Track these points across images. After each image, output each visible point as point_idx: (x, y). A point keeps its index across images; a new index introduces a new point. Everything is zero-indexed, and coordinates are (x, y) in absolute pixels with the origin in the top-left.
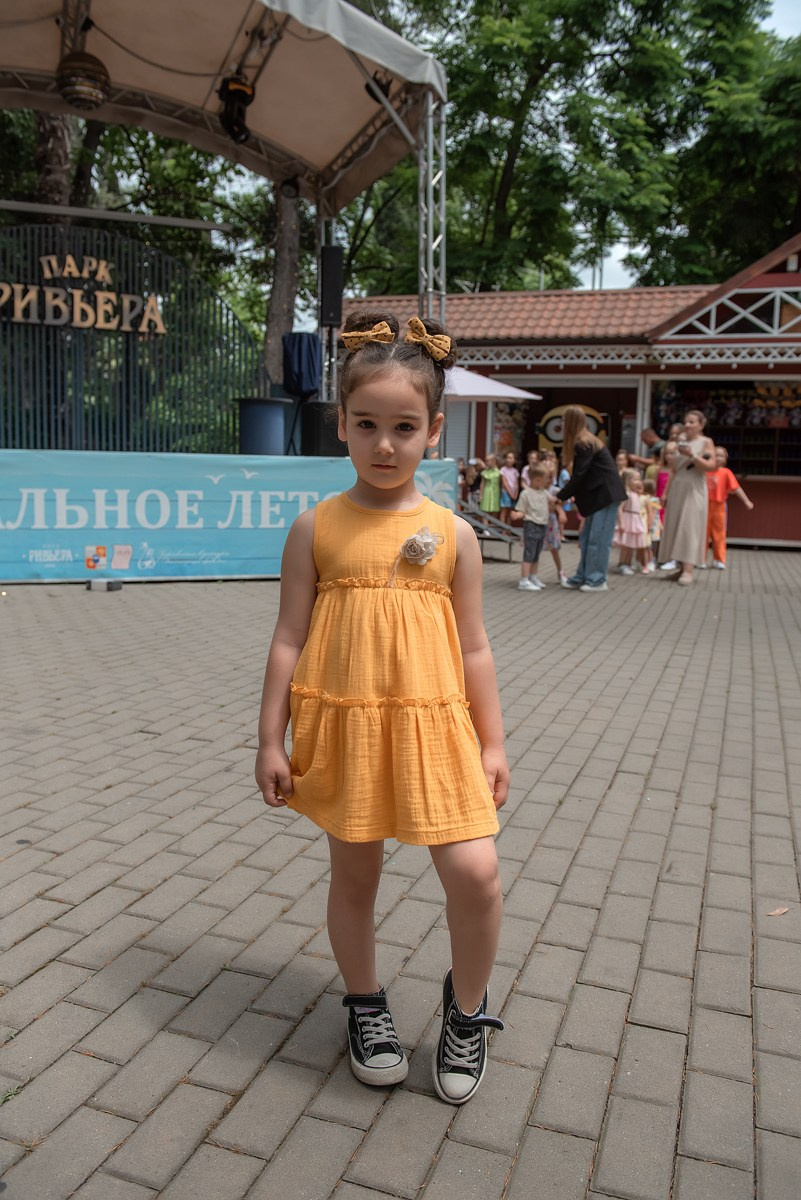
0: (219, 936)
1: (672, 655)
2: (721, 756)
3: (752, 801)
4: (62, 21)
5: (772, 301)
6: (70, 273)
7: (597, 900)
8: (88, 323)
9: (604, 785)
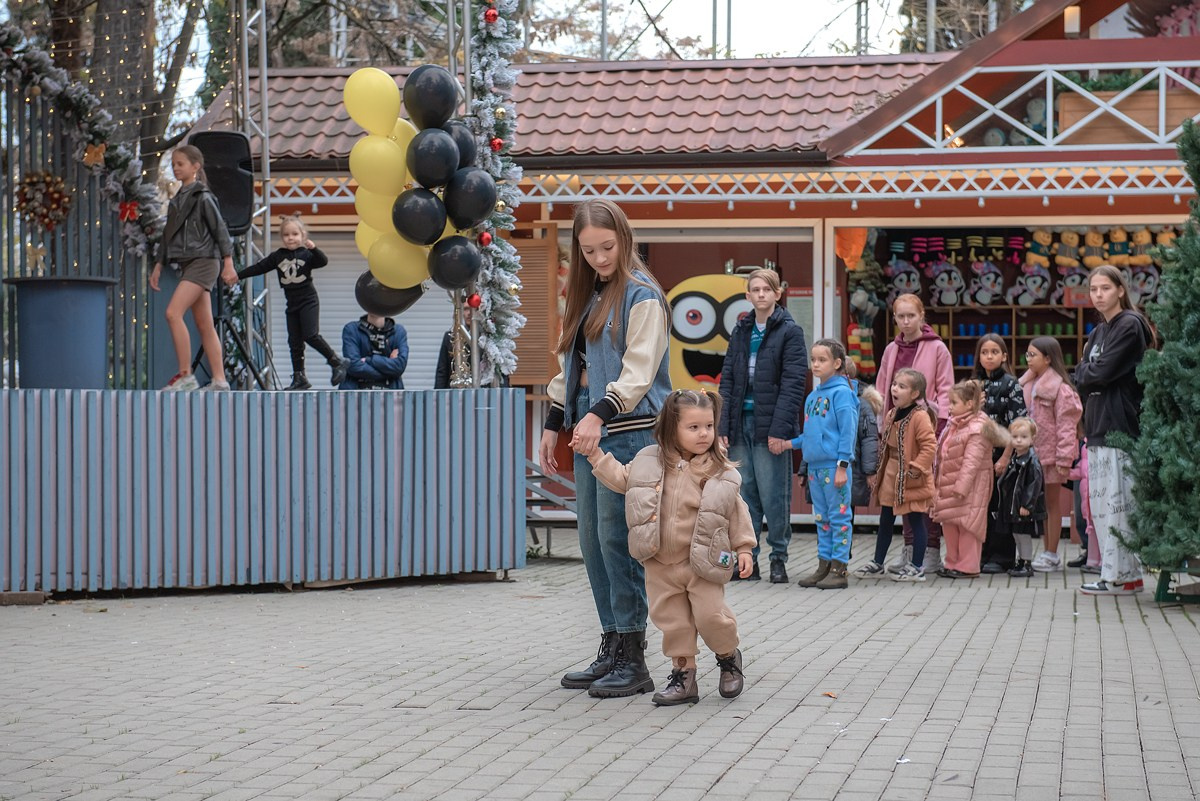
5: (1044, 82)
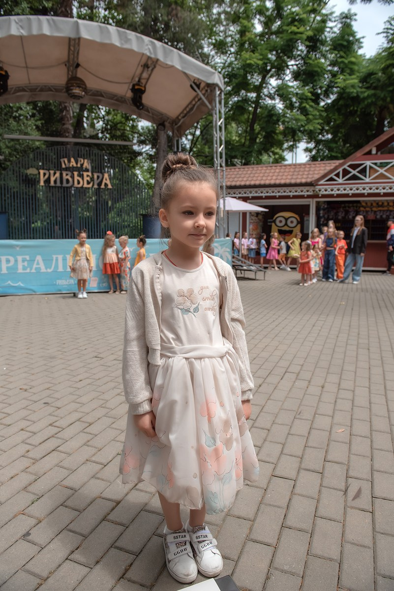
0: (118, 441)
1: (317, 321)
2: (330, 365)
3: (339, 384)
4: (67, 65)
6: (73, 165)
7: (268, 426)
8: (80, 185)
9: (279, 378)
